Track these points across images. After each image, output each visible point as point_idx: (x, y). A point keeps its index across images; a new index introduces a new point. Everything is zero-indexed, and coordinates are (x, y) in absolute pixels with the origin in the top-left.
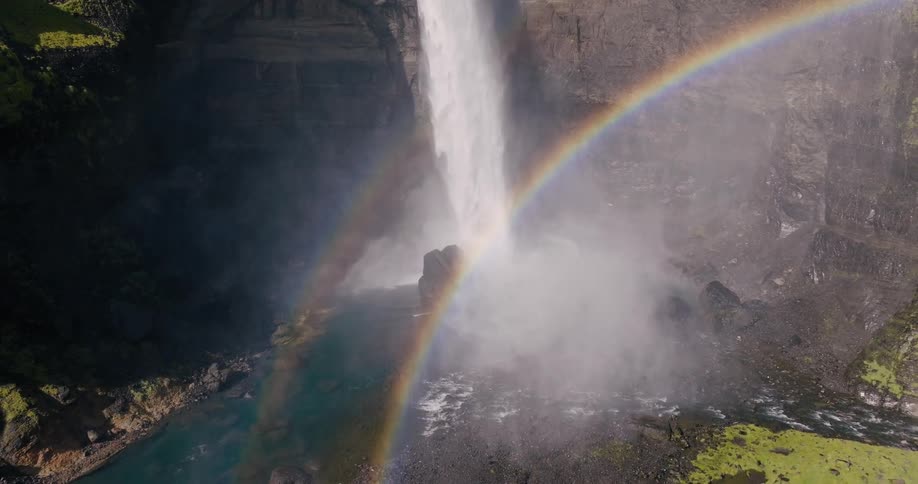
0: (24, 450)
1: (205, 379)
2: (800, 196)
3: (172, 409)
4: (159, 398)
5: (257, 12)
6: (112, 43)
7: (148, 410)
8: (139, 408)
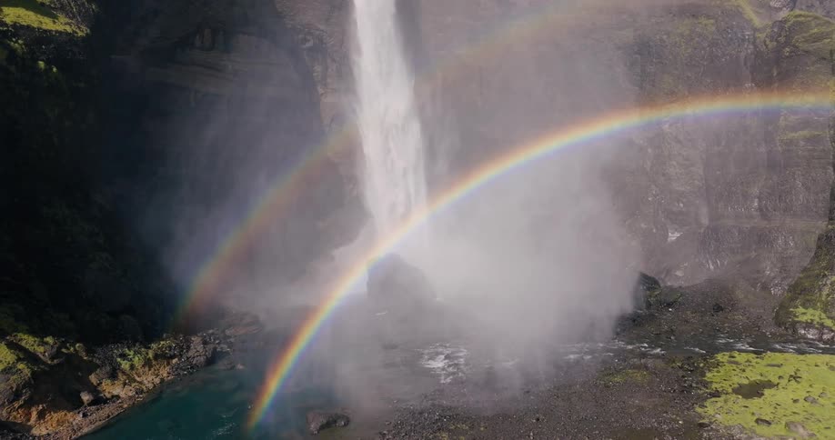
0: (16, 405)
1: (191, 354)
2: (682, 205)
3: (162, 380)
4: (147, 369)
5: (198, 43)
6: (80, 34)
7: (138, 379)
8: (129, 376)
